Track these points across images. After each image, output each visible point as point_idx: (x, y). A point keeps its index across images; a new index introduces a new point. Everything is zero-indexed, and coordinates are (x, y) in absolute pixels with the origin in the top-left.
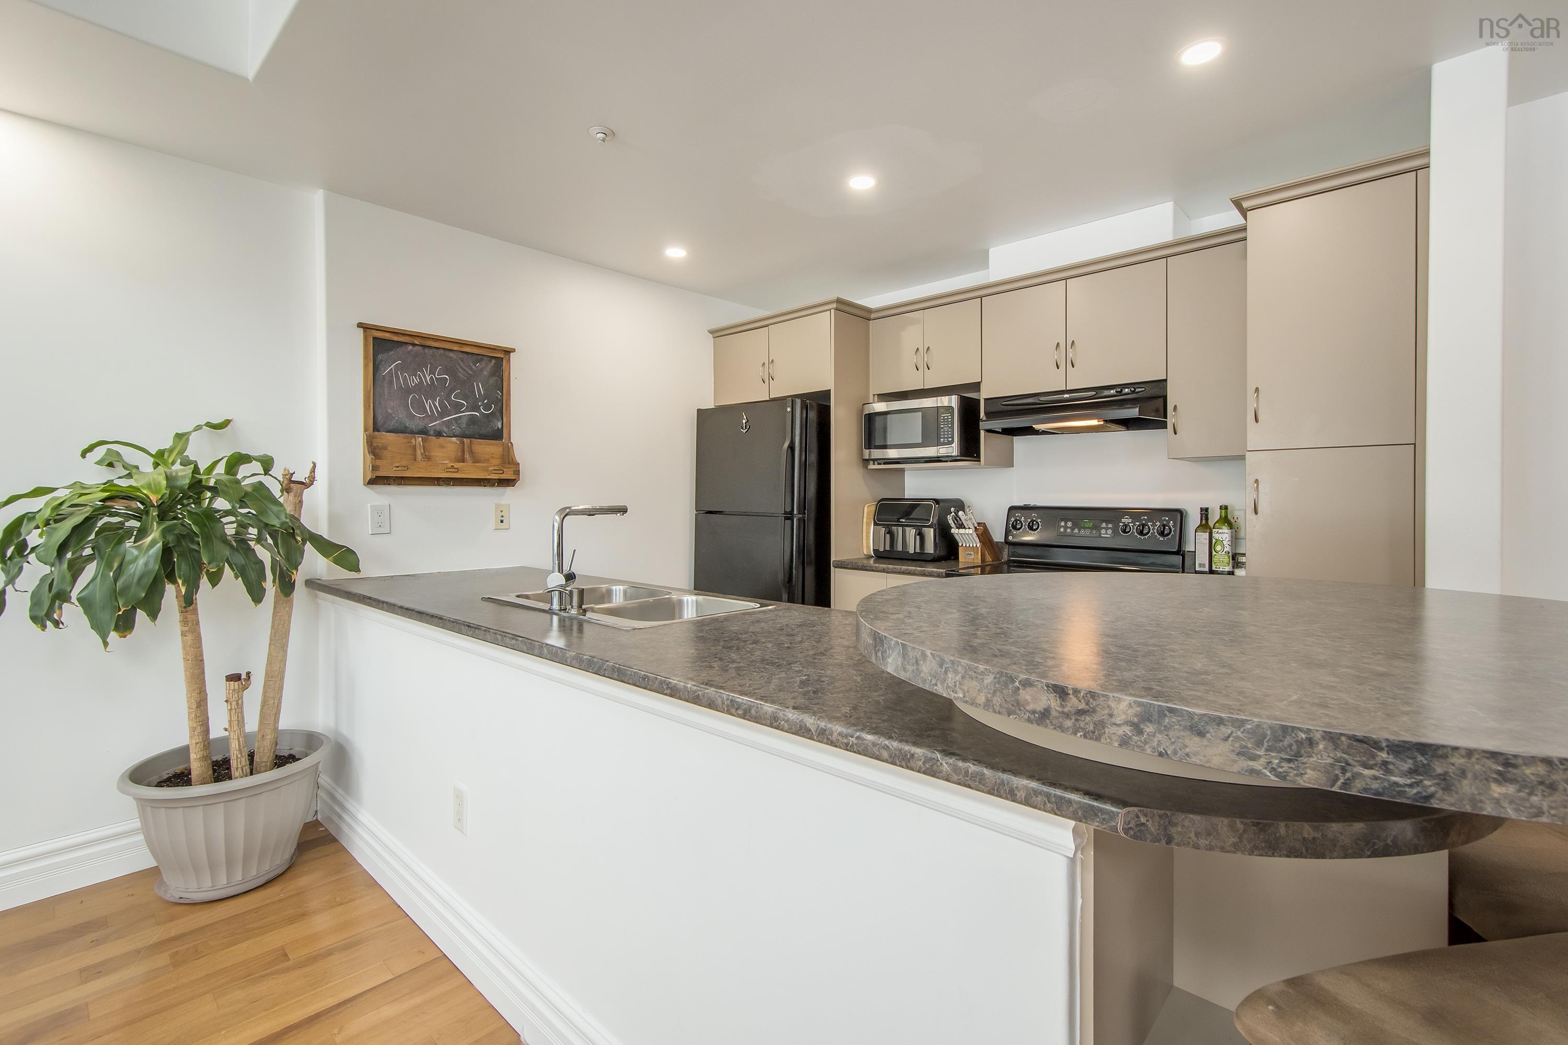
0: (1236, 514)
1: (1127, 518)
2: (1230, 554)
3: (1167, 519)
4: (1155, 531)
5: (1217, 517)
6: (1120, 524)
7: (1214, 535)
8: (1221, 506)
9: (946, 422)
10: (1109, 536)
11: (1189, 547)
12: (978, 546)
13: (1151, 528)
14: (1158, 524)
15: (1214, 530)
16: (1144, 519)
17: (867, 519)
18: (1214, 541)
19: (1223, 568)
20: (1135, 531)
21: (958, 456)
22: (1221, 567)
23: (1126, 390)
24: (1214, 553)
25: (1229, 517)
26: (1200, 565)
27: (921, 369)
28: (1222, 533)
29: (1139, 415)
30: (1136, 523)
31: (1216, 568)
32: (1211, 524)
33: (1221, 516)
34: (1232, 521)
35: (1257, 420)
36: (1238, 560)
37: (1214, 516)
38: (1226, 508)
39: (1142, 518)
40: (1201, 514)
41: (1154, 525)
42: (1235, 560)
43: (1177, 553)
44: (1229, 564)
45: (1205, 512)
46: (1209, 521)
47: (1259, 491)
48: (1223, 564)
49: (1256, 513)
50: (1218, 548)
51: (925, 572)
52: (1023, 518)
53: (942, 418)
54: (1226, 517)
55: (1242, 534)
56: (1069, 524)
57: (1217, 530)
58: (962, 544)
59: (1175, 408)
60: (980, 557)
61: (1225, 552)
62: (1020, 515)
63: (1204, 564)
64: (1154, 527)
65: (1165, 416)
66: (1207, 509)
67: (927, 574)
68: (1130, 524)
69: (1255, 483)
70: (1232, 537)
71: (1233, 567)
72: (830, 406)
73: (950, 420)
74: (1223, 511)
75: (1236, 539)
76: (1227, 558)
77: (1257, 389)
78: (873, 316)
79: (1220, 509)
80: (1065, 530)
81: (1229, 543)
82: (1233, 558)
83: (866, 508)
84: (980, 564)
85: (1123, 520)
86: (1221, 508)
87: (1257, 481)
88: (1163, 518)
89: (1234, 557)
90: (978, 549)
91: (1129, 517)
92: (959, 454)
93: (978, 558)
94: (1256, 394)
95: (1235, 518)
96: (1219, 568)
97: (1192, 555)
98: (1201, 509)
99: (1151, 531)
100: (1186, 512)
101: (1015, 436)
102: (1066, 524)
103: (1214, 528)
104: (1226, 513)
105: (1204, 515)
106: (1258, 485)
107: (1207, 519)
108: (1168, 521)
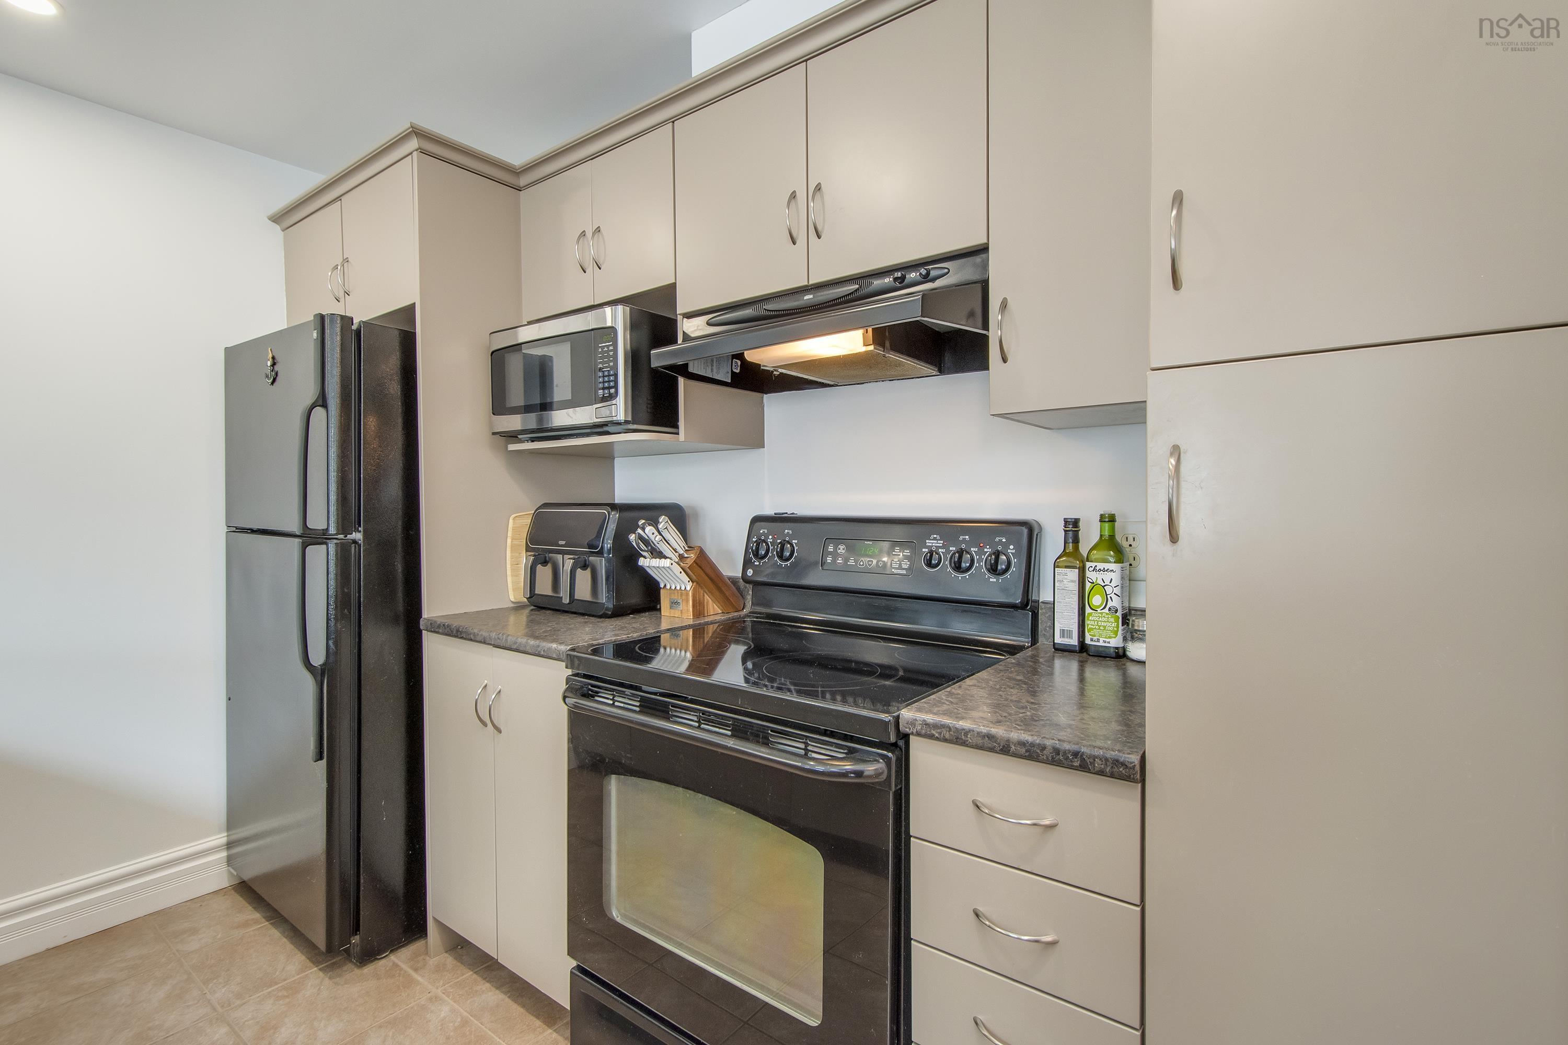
0: (1131, 530)
1: (935, 539)
2: (1119, 614)
3: (1004, 540)
4: (983, 564)
5: (1095, 538)
6: (923, 550)
7: (1088, 574)
8: (1102, 516)
9: (606, 357)
10: (904, 572)
11: (1045, 595)
12: (688, 588)
13: (976, 558)
14: (988, 550)
15: (1088, 564)
16: (964, 540)
17: (512, 539)
18: (1088, 586)
19: (1105, 642)
20: (947, 563)
21: (626, 422)
22: (1101, 639)
23: (913, 275)
24: (1088, 610)
25: (1118, 538)
26: (1063, 633)
27: (589, 270)
28: (1104, 570)
29: (922, 316)
30: (951, 549)
31: (1092, 640)
32: (1084, 550)
33: (1101, 536)
34: (1125, 544)
35: (1176, 282)
36: (1133, 625)
37: (1090, 535)
38: (1112, 519)
39: (961, 538)
40: (1065, 531)
41: (981, 552)
42: (1128, 625)
43: (1024, 605)
44: (1116, 633)
45: (1072, 527)
46: (1080, 545)
47: (1182, 480)
48: (1104, 633)
49: (1174, 537)
50: (1096, 600)
51: (539, 649)
52: (770, 537)
53: (600, 350)
54: (1112, 537)
55: (1141, 570)
56: (842, 549)
57: (1093, 564)
58: (665, 585)
59: (1004, 305)
60: (691, 609)
61: (1110, 609)
62: (766, 531)
63: (1070, 632)
64: (980, 557)
65: (986, 326)
66: (1076, 523)
67: (542, 653)
68: (940, 550)
69: (1172, 454)
70: (1122, 578)
71: (1125, 639)
72: (415, 333)
73: (611, 353)
74: (1107, 525)
75: (1130, 580)
76: (1112, 620)
77: (1178, 199)
78: (523, 181)
79: (1101, 521)
80: (834, 561)
81: (1117, 590)
82: (1125, 620)
83: (511, 521)
84: (691, 622)
85: (929, 543)
86: (1102, 519)
87: (1176, 451)
88: (997, 539)
89: (1128, 617)
90: (687, 595)
91: (938, 537)
92: (630, 419)
93: (688, 610)
94: (1174, 212)
95: (1130, 539)
96: (1098, 640)
97: (1050, 608)
98: (1066, 522)
99: (976, 564)
100: (1040, 525)
101: (766, 393)
102: (835, 548)
103: (1088, 561)
104: (1113, 529)
105: (1071, 534)
106: (1178, 461)
107: (1076, 541)
108: (1006, 546)
